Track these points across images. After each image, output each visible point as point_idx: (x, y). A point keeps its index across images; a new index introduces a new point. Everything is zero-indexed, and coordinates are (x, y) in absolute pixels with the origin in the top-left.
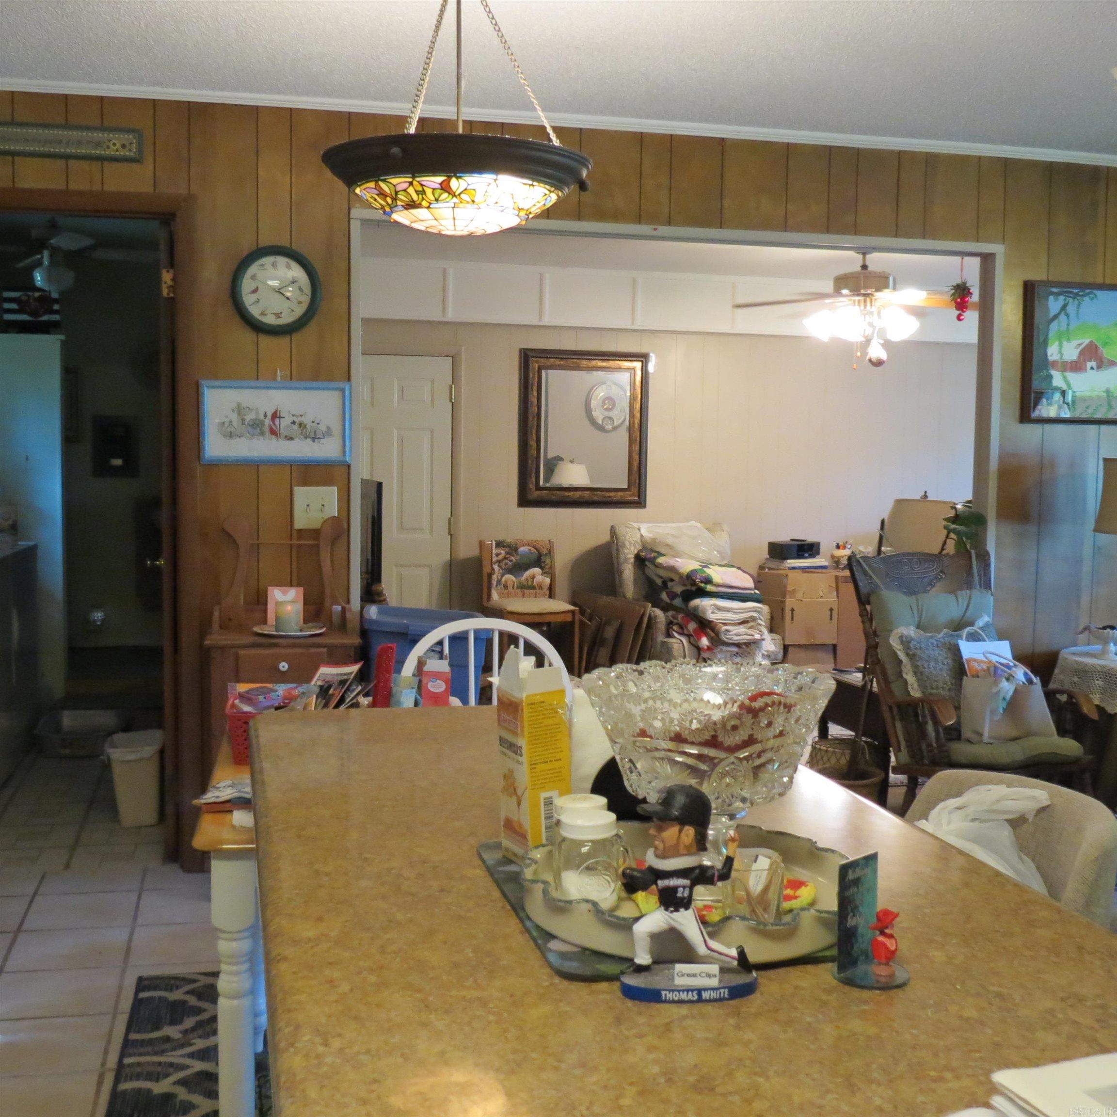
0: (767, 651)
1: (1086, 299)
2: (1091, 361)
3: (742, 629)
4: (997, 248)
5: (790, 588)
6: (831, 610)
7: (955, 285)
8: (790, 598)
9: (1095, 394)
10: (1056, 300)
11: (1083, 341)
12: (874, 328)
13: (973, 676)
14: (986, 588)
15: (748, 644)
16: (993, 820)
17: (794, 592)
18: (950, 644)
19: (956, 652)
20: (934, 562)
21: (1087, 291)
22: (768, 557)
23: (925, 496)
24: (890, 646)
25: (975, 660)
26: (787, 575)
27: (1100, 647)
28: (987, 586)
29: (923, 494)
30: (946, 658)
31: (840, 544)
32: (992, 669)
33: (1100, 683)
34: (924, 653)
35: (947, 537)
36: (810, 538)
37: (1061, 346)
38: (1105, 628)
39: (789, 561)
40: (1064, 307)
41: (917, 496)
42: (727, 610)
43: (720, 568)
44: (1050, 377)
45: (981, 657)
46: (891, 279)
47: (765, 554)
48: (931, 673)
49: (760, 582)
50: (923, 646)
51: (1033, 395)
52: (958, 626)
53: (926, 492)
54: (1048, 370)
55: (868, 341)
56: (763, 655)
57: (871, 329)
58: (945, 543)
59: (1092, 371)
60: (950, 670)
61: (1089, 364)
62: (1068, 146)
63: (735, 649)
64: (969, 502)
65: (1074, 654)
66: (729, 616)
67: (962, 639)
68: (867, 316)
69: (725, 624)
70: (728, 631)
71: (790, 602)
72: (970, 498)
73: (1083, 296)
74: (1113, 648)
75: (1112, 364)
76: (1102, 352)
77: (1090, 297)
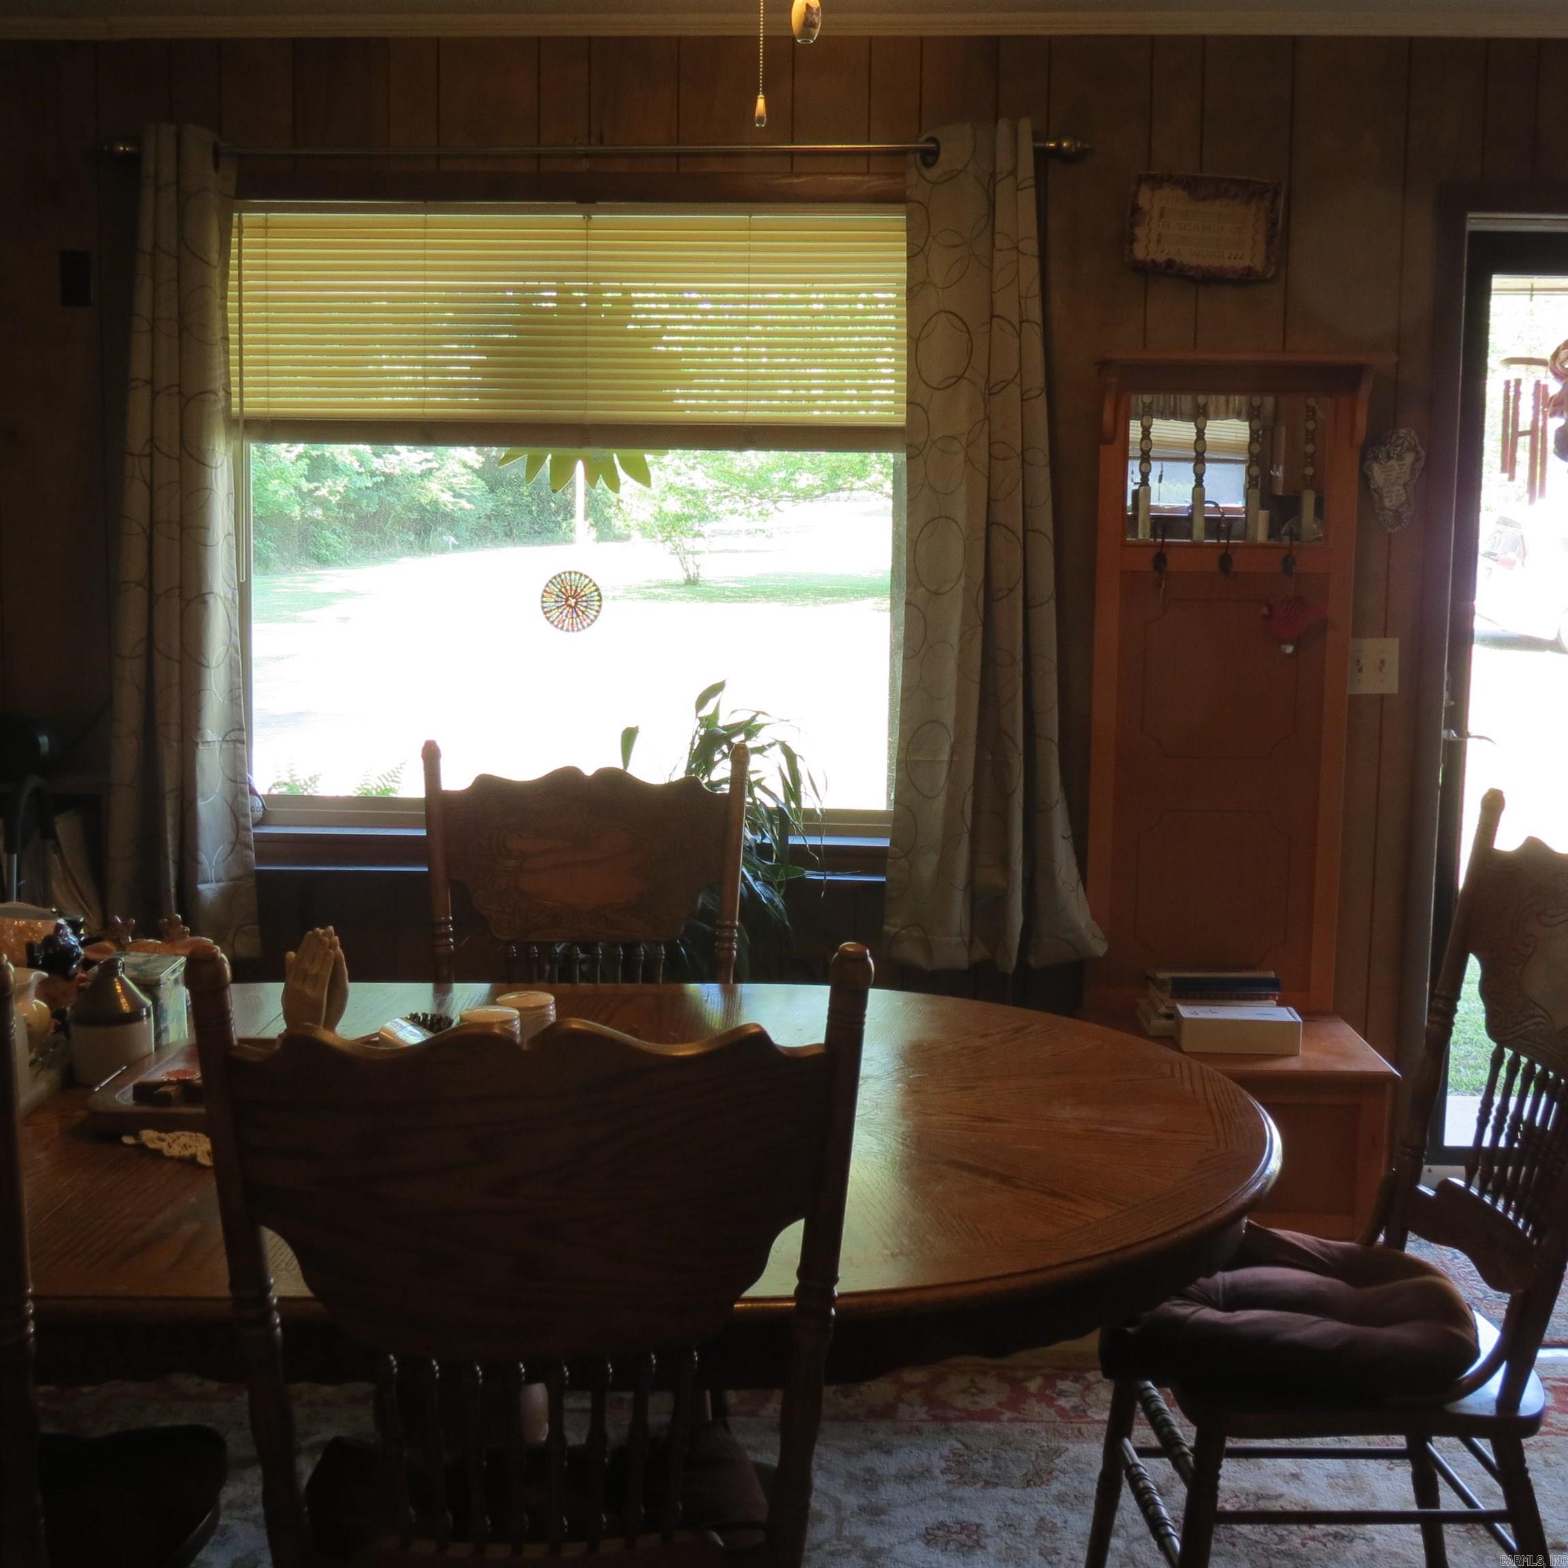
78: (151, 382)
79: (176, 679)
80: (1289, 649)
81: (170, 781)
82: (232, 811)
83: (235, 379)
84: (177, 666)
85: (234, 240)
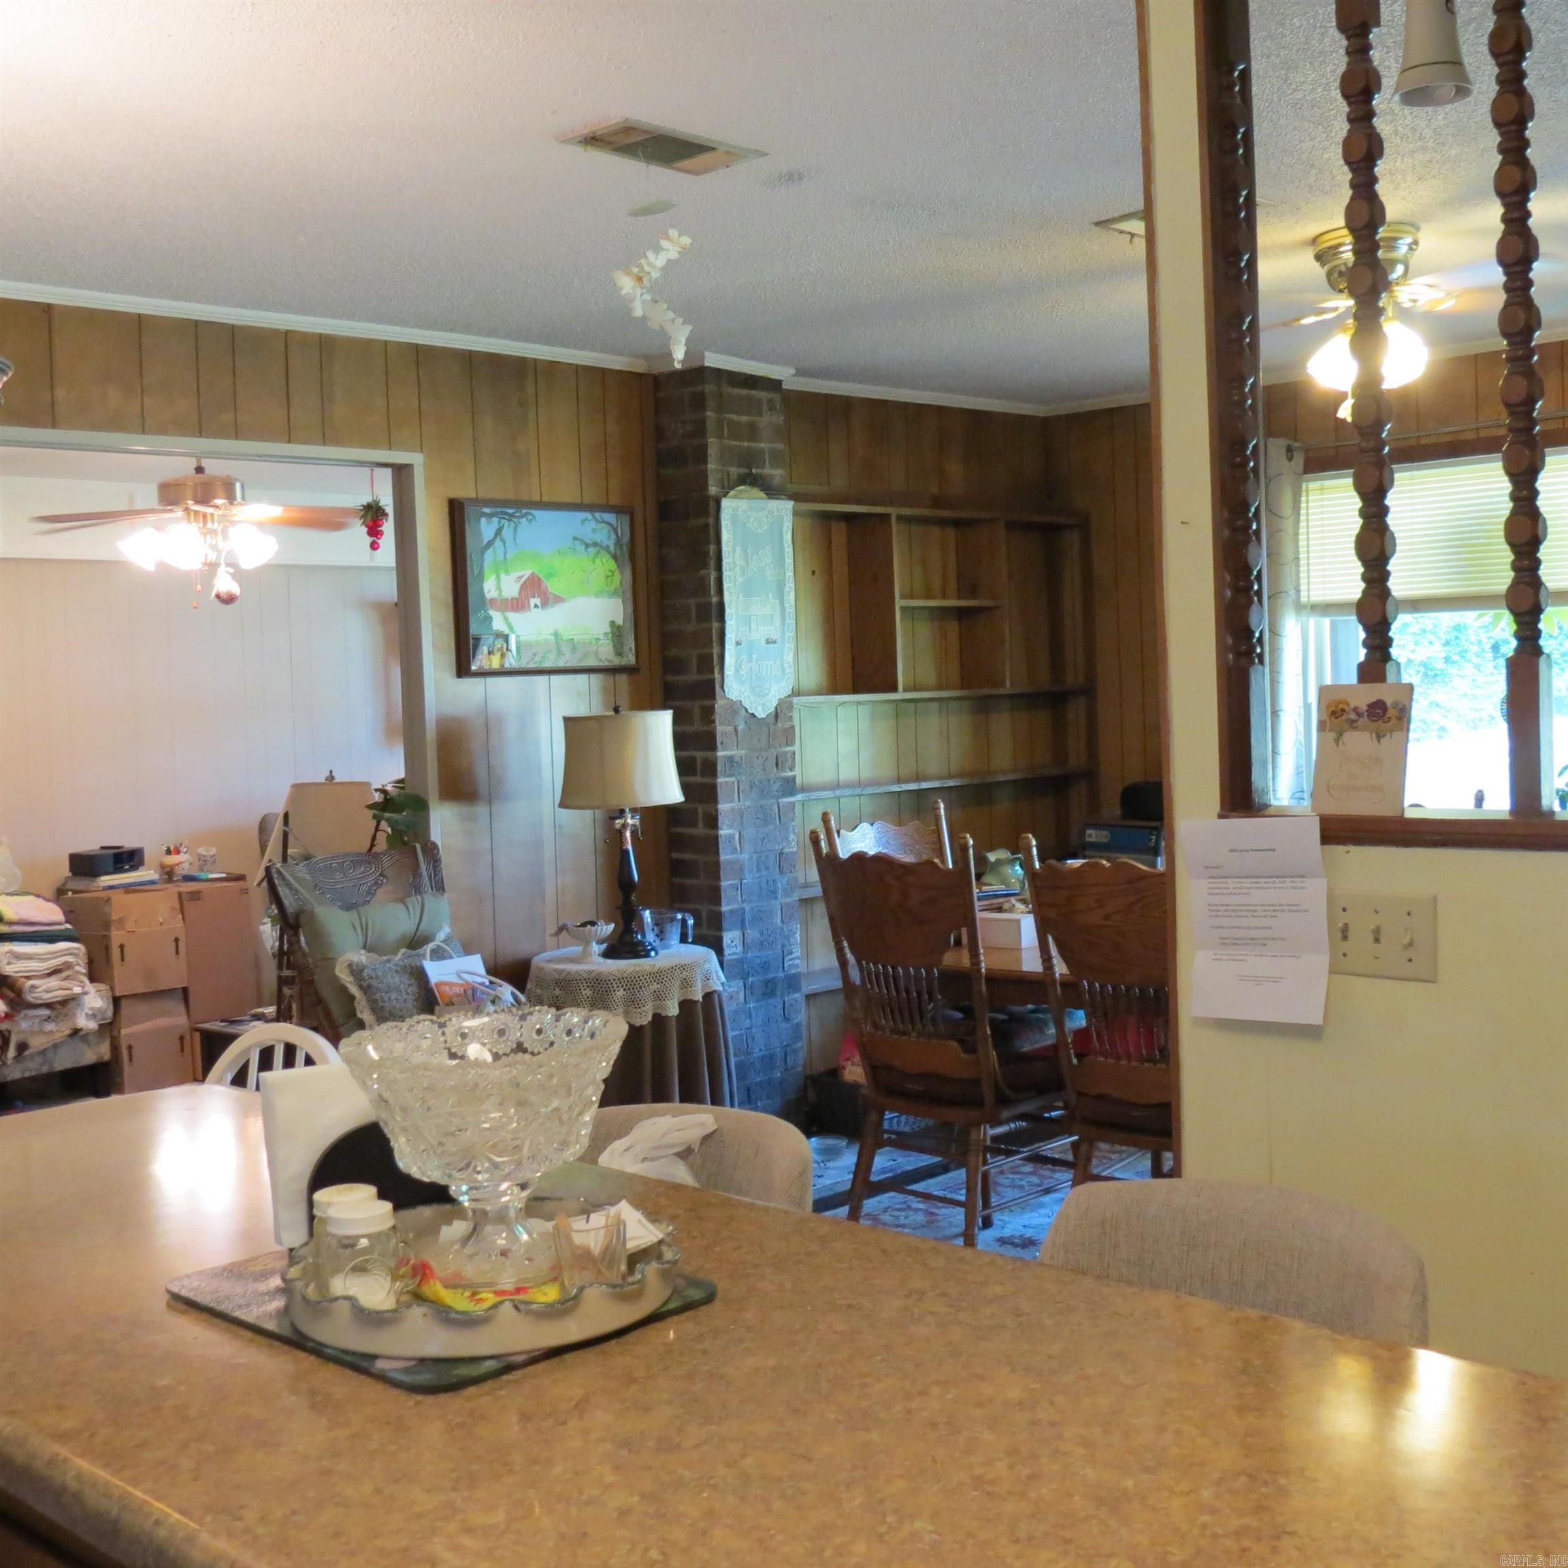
0: (92, 1009)
1: (523, 520)
2: (534, 597)
3: (53, 982)
4: (414, 458)
5: (114, 917)
6: (177, 940)
7: (365, 504)
8: (118, 929)
9: (542, 638)
10: (489, 523)
11: (523, 572)
12: (219, 551)
13: (447, 1005)
14: (439, 891)
15: (64, 1003)
16: (662, 1157)
17: (121, 920)
18: (412, 968)
19: (420, 976)
20: (369, 863)
21: (524, 511)
22: (70, 874)
23: (331, 777)
24: (336, 979)
25: (446, 984)
26: (109, 899)
27: (580, 948)
28: (440, 887)
29: (328, 774)
30: (410, 985)
31: (172, 848)
32: (470, 992)
33: (588, 992)
34: (381, 982)
35: (377, 829)
36: (128, 842)
37: (498, 577)
38: (584, 925)
39: (104, 878)
40: (499, 532)
41: (321, 779)
42: (30, 957)
43: (9, 898)
44: (490, 619)
45: (454, 979)
46: (238, 485)
47: (65, 871)
48: (394, 1007)
49: (71, 912)
50: (379, 973)
51: (471, 642)
52: (416, 942)
53: (331, 772)
54: (486, 611)
55: (212, 567)
56: (86, 1014)
57: (215, 554)
58: (374, 838)
59: (536, 609)
60: (416, 1000)
61: (533, 601)
62: (491, 333)
63: (47, 1012)
64: (401, 781)
65: (550, 961)
66: (34, 965)
67: (426, 960)
68: (208, 537)
69: (28, 978)
70: (33, 987)
71: (117, 936)
72: (402, 775)
73: (522, 517)
74: (596, 948)
75: (559, 600)
76: (546, 586)
77: (527, 519)
83: (1304, 581)
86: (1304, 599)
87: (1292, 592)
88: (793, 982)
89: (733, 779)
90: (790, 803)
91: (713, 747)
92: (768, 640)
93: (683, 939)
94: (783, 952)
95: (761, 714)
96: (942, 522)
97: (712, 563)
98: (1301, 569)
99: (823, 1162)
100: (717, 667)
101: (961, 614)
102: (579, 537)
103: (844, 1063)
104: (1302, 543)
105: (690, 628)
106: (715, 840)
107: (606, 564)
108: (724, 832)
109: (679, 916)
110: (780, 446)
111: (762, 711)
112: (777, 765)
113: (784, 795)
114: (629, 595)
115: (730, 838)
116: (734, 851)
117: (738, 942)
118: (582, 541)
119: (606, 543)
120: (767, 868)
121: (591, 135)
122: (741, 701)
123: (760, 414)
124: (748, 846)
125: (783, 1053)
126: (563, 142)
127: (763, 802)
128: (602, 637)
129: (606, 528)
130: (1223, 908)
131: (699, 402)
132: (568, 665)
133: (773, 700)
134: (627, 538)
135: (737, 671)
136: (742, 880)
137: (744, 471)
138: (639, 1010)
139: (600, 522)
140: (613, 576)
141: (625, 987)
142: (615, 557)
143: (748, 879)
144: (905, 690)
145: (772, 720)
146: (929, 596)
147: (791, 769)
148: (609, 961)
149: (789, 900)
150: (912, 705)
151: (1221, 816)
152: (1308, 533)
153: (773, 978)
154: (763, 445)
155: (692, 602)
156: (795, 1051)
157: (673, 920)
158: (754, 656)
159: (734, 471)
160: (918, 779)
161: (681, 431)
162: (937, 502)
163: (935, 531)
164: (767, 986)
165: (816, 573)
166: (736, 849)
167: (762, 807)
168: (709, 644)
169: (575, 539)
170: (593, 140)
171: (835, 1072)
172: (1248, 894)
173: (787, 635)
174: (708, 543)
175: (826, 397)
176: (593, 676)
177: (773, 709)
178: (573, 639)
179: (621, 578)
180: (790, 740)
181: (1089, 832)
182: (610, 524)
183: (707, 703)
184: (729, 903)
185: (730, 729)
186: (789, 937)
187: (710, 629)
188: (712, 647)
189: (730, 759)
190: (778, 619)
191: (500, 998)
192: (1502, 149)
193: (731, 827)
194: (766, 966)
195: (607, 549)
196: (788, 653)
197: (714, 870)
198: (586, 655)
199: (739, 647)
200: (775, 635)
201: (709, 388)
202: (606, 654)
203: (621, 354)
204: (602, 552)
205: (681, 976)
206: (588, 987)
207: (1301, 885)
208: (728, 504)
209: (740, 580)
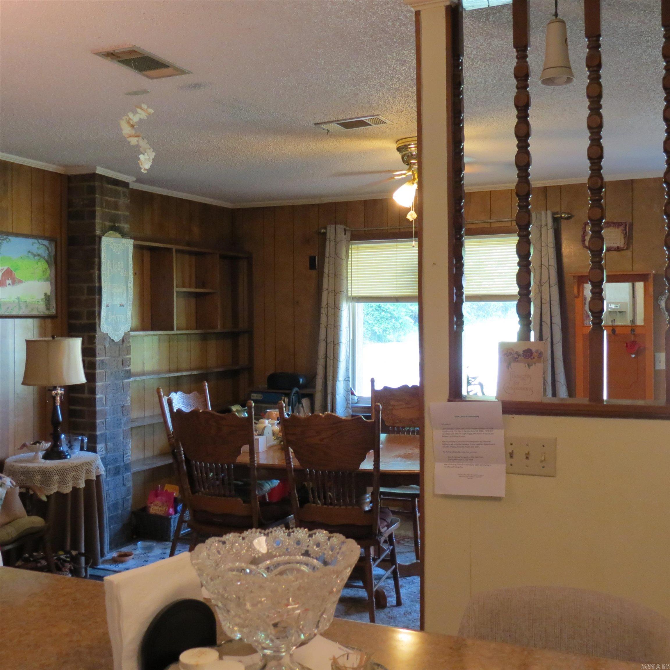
1: (4, 242)
2: (8, 280)
9: (12, 300)
11: (4, 267)
21: (5, 237)
38: (35, 443)
59: (9, 286)
61: (8, 282)
65: (15, 461)
73: (4, 240)
74: (41, 454)
75: (20, 281)
76: (15, 274)
77: (6, 241)
78: (328, 289)
79: (332, 364)
80: (633, 356)
81: (330, 390)
82: (346, 399)
83: (349, 287)
84: (332, 361)
85: (350, 251)
86: (350, 295)
87: (345, 291)
88: (127, 467)
89: (103, 371)
90: (128, 382)
91: (94, 355)
92: (120, 305)
93: (82, 449)
94: (123, 453)
95: (117, 340)
96: (190, 253)
97: (96, 267)
98: (349, 281)
99: (145, 553)
100: (97, 317)
101: (197, 295)
102: (31, 251)
103: (150, 505)
104: (349, 271)
105: (84, 297)
106: (94, 400)
107: (42, 266)
108: (98, 396)
109: (80, 438)
110: (127, 213)
111: (117, 339)
112: (123, 364)
113: (126, 378)
114: (54, 280)
115: (101, 399)
116: (103, 405)
117: (103, 449)
118: (32, 253)
119: (43, 255)
120: (117, 413)
121: (112, 52)
122: (108, 334)
123: (119, 198)
124: (109, 403)
125: (122, 501)
126: (94, 54)
127: (116, 382)
128: (40, 300)
129: (44, 247)
130: (450, 443)
131: (92, 190)
132: (23, 314)
133: (122, 333)
134: (53, 253)
135: (106, 319)
136: (106, 419)
137: (111, 224)
138: (66, 486)
139: (41, 245)
140: (46, 271)
141: (58, 474)
142: (47, 262)
143: (109, 418)
144: (177, 329)
145: (121, 343)
146: (184, 287)
147: (129, 366)
148: (48, 461)
149: (126, 428)
150: (175, 337)
151: (449, 401)
152: (351, 266)
153: (119, 466)
154: (120, 213)
155: (85, 286)
156: (128, 500)
157: (76, 440)
158: (114, 312)
159: (108, 224)
160: (178, 371)
161: (82, 203)
162: (188, 244)
163: (187, 257)
164: (116, 470)
165: (137, 274)
166: (104, 404)
167: (115, 384)
168: (94, 306)
169: (29, 252)
170: (111, 55)
171: (145, 509)
172: (464, 436)
173: (129, 302)
174: (95, 257)
175: (143, 192)
176: (35, 319)
177: (122, 338)
178: (26, 301)
179: (50, 272)
180: (128, 353)
181: (253, 394)
182: (46, 246)
183: (92, 334)
184: (100, 431)
185: (102, 347)
186: (126, 446)
187: (94, 299)
188: (95, 307)
189: (102, 361)
190: (125, 295)
191: (4, 484)
192: (590, 108)
193: (102, 394)
194: (116, 460)
195: (44, 258)
196: (129, 311)
197: (93, 414)
198: (33, 309)
199: (108, 308)
200: (123, 303)
201: (97, 184)
202: (41, 309)
203: (54, 164)
204: (41, 259)
205: (86, 468)
206: (39, 475)
207: (491, 432)
208: (105, 239)
209: (109, 276)
